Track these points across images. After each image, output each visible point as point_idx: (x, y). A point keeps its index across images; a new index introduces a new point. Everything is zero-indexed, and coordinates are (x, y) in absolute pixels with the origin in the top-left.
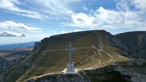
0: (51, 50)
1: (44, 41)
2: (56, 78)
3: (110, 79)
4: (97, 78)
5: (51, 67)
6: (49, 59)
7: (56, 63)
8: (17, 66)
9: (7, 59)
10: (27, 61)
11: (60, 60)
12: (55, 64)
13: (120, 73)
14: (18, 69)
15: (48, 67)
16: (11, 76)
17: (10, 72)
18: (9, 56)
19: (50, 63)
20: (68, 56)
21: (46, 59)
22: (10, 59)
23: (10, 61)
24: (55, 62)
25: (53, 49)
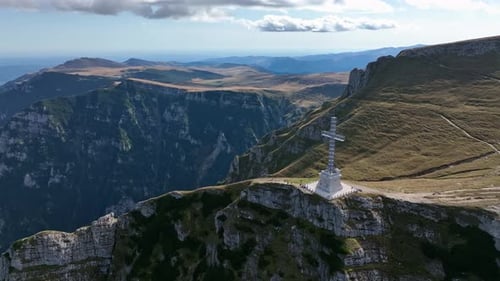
0: (382, 103)
1: (374, 67)
2: (289, 193)
3: (450, 246)
4: (410, 228)
5: (361, 159)
6: (365, 132)
7: (380, 148)
8: (291, 134)
9: (296, 102)
10: (315, 126)
11: (393, 144)
12: (374, 153)
13: (494, 242)
14: (292, 143)
15: (355, 155)
16: (275, 156)
17: (275, 146)
18: (302, 95)
19: (364, 146)
20: (424, 133)
21: (360, 131)
22: (303, 105)
23: (303, 109)
24: (379, 145)
25: (393, 101)
